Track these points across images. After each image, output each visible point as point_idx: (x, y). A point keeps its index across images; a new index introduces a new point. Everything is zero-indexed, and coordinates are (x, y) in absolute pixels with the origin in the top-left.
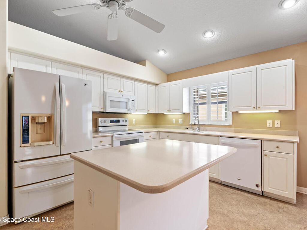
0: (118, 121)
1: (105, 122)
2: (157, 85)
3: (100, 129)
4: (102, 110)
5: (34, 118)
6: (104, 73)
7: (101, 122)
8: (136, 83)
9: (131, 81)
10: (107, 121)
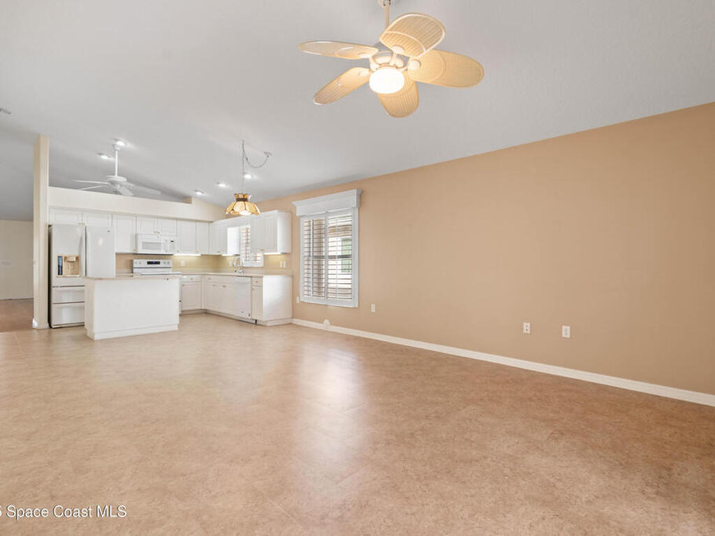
0: (158, 263)
1: (140, 263)
2: (212, 222)
3: (135, 270)
4: (135, 252)
5: (66, 258)
6: (136, 216)
7: (136, 263)
8: (179, 222)
9: (171, 221)
10: (144, 262)
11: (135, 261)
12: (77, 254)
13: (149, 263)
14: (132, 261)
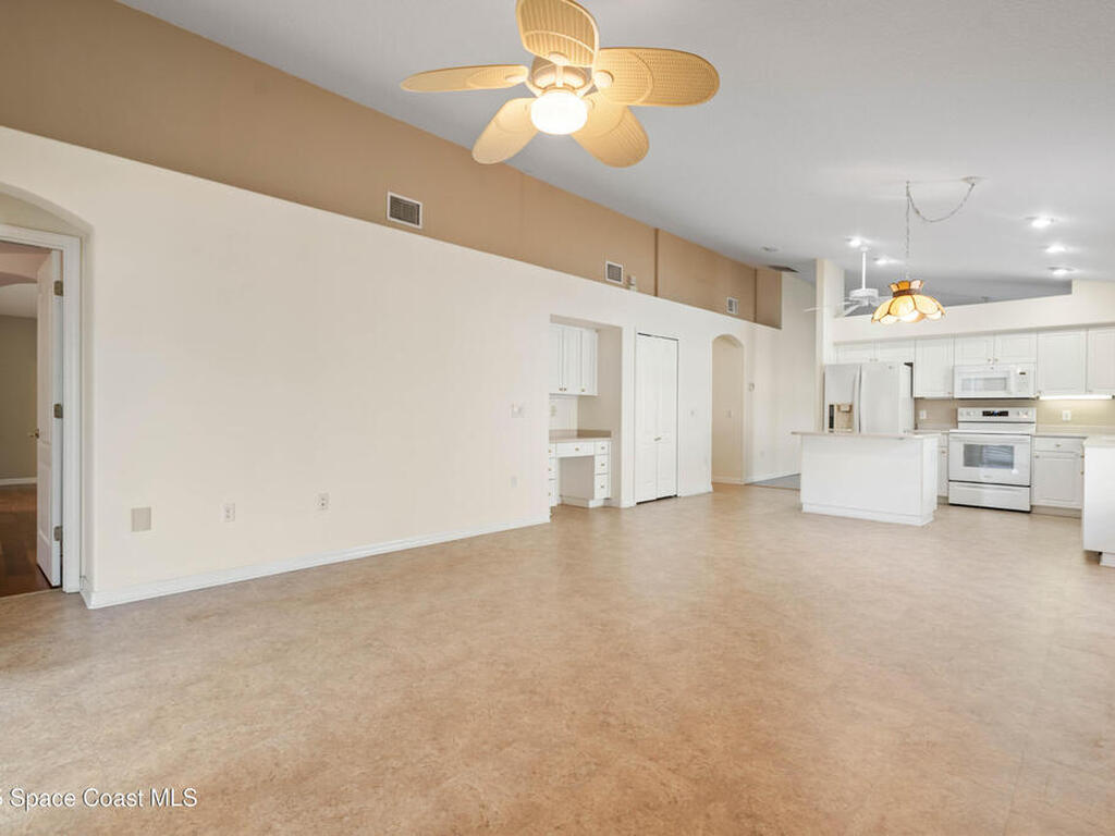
0: (1005, 414)
1: (970, 414)
3: (960, 425)
4: (951, 396)
5: (839, 407)
6: (954, 336)
7: (962, 414)
8: (1042, 336)
9: (1026, 336)
10: (977, 413)
11: (960, 410)
12: (849, 401)
13: (986, 414)
14: (956, 411)
